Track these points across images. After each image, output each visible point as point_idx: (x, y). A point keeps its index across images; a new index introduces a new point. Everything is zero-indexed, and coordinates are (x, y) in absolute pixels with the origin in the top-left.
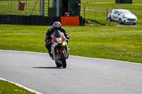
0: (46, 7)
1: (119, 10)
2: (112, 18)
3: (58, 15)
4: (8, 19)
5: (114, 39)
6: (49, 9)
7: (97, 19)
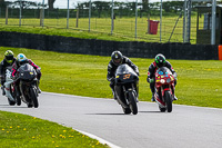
0: (194, 29)
4: (131, 49)
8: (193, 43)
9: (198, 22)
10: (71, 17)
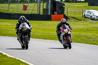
0: (41, 8)
1: (90, 10)
2: (86, 16)
3: (49, 14)
4: (16, 17)
5: (87, 30)
6: (43, 9)
7: (76, 16)
8: (41, 14)
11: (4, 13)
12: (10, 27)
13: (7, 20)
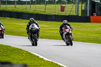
4: (53, 18)
8: (80, 15)
9: (82, 6)
10: (28, 4)
11: (40, 14)
12: (47, 29)
13: (44, 22)
